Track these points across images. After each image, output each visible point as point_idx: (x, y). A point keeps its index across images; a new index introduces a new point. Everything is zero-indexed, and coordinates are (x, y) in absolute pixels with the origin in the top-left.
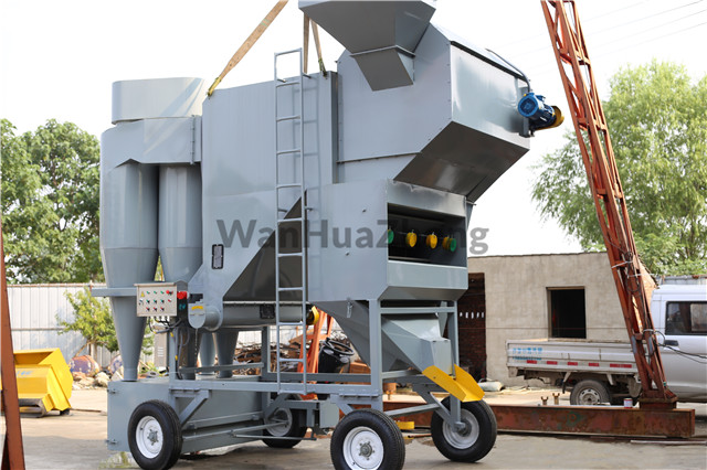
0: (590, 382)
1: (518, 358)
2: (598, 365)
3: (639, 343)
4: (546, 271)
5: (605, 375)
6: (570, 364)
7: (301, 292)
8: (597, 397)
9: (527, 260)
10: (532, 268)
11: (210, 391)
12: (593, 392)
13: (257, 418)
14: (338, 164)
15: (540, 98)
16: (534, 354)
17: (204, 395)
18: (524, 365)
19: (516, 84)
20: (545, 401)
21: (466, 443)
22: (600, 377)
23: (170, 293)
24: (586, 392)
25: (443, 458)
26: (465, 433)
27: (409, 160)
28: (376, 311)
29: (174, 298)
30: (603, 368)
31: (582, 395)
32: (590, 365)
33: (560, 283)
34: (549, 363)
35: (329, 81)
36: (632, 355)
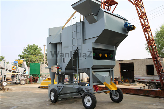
0: (152, 84)
1: (136, 79)
2: (153, 80)
3: (161, 76)
4: (145, 62)
5: (155, 83)
6: (147, 80)
7: (77, 67)
8: (154, 87)
9: (142, 60)
10: (143, 61)
11: (64, 87)
12: (153, 86)
13: (77, 91)
14: (84, 40)
15: (129, 23)
16: (140, 78)
17: (63, 87)
18: (138, 80)
19: (124, 21)
20: (141, 88)
21: (117, 98)
22: (154, 83)
23: (56, 67)
24: (151, 86)
25: (112, 101)
26: (117, 96)
27: (97, 38)
28: (91, 70)
29: (57, 68)
30: (155, 81)
31: (150, 87)
32: (152, 80)
33: (148, 64)
34: (143, 80)
35: (82, 23)
36: (159, 78)
